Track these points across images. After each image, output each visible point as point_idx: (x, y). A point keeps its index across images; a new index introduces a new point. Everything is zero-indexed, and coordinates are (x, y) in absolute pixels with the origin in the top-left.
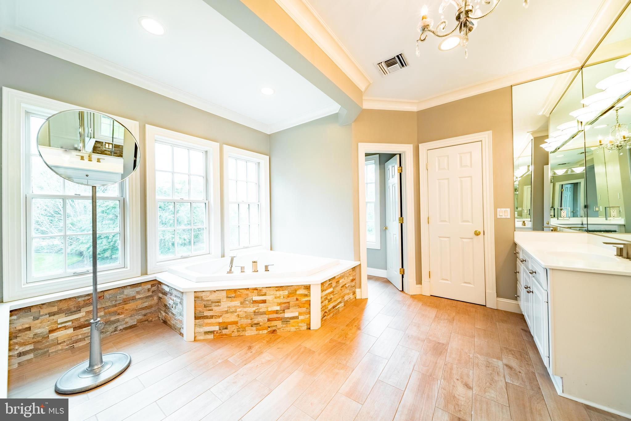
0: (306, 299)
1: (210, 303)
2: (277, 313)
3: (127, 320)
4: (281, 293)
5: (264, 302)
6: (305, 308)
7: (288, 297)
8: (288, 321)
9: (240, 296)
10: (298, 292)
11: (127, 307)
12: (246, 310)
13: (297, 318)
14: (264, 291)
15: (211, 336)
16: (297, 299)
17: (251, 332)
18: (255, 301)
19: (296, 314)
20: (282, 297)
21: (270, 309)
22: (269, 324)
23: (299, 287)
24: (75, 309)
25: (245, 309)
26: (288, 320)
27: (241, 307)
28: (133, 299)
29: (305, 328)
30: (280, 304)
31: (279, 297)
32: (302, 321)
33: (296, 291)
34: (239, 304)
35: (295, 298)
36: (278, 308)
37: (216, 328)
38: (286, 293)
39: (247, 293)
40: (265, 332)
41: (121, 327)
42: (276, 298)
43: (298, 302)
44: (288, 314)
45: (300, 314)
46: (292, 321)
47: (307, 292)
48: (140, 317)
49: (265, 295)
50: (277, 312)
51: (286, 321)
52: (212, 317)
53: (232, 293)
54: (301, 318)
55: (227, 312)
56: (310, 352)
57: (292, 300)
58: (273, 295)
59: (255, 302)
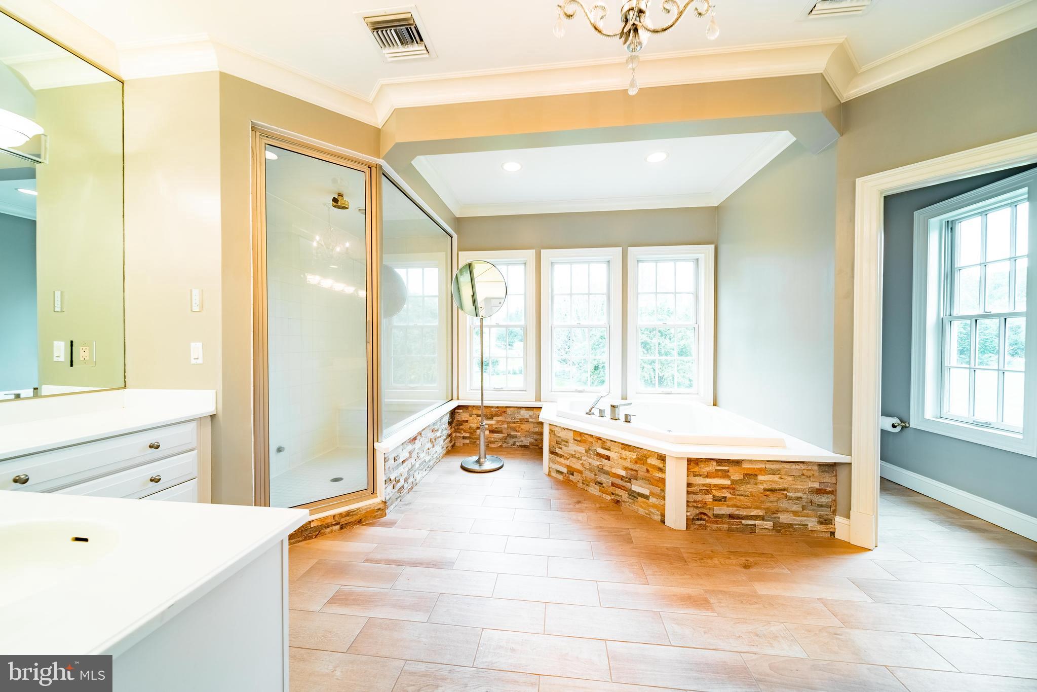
0: (660, 475)
1: (561, 441)
2: (622, 479)
3: (522, 439)
4: (627, 454)
5: (608, 458)
6: (660, 489)
7: (636, 462)
8: (636, 497)
9: (584, 441)
10: (649, 461)
11: (523, 426)
12: (590, 460)
13: (647, 497)
14: (608, 444)
15: (560, 477)
16: (648, 471)
17: (594, 490)
18: (599, 453)
19: (646, 492)
20: (629, 460)
21: (614, 471)
22: (612, 489)
23: (651, 454)
24: (490, 417)
25: (589, 459)
26: (636, 496)
27: (586, 455)
28: (527, 421)
29: (658, 518)
30: (626, 469)
31: (625, 459)
32: (654, 506)
33: (647, 458)
34: (584, 452)
35: (645, 468)
36: (623, 473)
37: (565, 470)
38: (633, 456)
39: (591, 440)
40: (609, 498)
41: (518, 444)
42: (621, 458)
43: (648, 475)
44: (636, 487)
45: (651, 493)
46: (640, 499)
47: (662, 466)
48: (532, 440)
49: (609, 450)
50: (622, 478)
51: (634, 495)
52: (561, 456)
53: (580, 437)
54: (652, 500)
55: (573, 456)
57: (641, 469)
58: (618, 453)
59: (599, 455)
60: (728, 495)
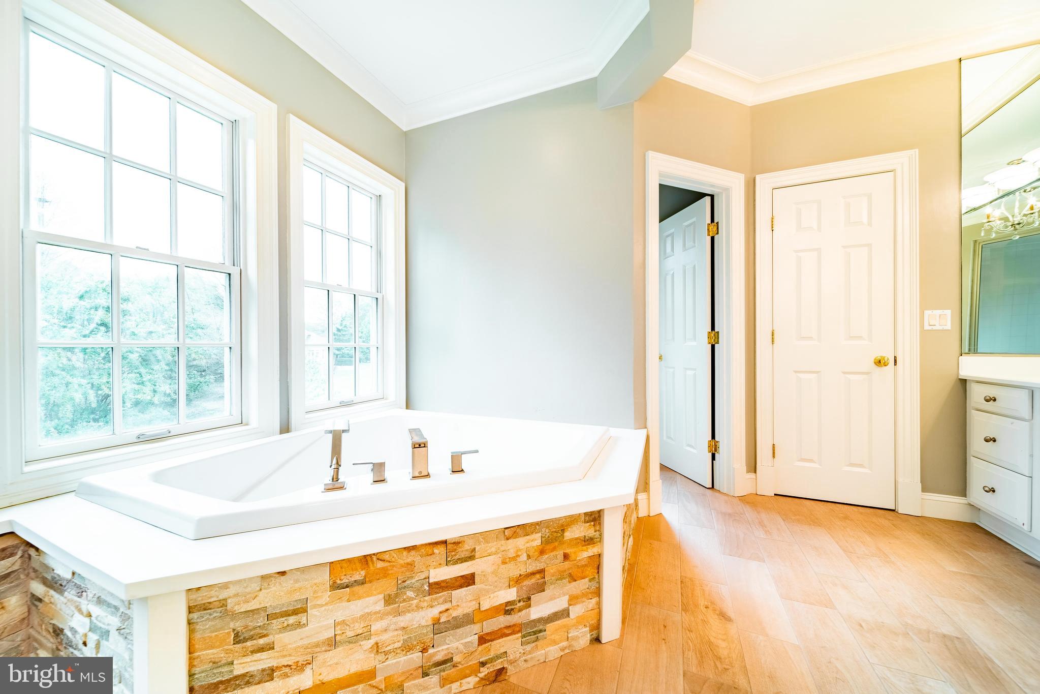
0: (592, 551)
1: (261, 621)
2: (508, 612)
4: (521, 543)
5: (469, 580)
6: (587, 579)
7: (542, 552)
8: (540, 631)
10: (568, 535)
12: (403, 620)
13: (565, 613)
14: (469, 544)
16: (566, 557)
18: (437, 583)
19: (561, 604)
20: (524, 557)
21: (486, 605)
22: (482, 653)
23: (572, 520)
25: (400, 618)
26: (541, 627)
27: (388, 614)
29: (585, 640)
30: (518, 581)
31: (514, 559)
32: (580, 621)
33: (563, 531)
34: (380, 606)
35: (560, 554)
36: (511, 594)
38: (536, 540)
39: (409, 560)
42: (504, 563)
43: (567, 564)
44: (539, 610)
45: (573, 600)
46: (550, 627)
47: (593, 531)
49: (471, 558)
50: (507, 609)
51: (534, 631)
52: (269, 674)
53: (355, 569)
54: (576, 611)
55: (332, 643)
57: (552, 563)
58: (496, 553)
59: (438, 587)
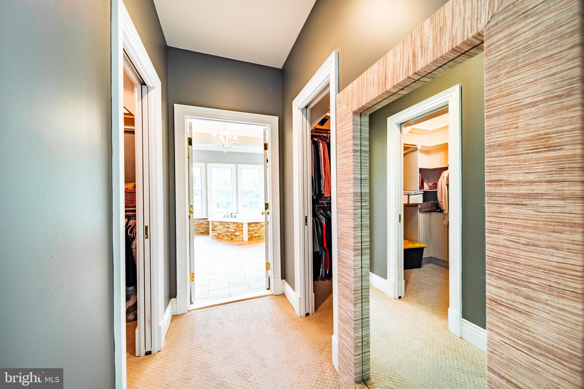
0: (242, 228)
1: (216, 226)
2: (233, 233)
3: (201, 230)
4: (234, 225)
5: (229, 228)
6: (242, 232)
9: (223, 224)
10: (239, 226)
11: (201, 226)
12: (224, 230)
14: (229, 224)
15: (215, 237)
17: (226, 238)
19: (239, 234)
20: (235, 227)
21: (231, 231)
22: (231, 236)
23: (240, 224)
28: (203, 224)
29: (242, 240)
30: (234, 229)
32: (241, 237)
34: (223, 227)
36: (233, 231)
37: (217, 235)
38: (236, 225)
39: (225, 224)
40: (230, 239)
41: (199, 232)
42: (233, 227)
43: (239, 229)
44: (236, 234)
45: (240, 234)
46: (238, 236)
47: (242, 226)
48: (205, 230)
51: (236, 236)
52: (216, 231)
53: (221, 223)
54: (240, 236)
55: (219, 230)
56: (233, 244)
57: (237, 228)
58: (232, 225)
59: (227, 227)
60: (257, 231)
